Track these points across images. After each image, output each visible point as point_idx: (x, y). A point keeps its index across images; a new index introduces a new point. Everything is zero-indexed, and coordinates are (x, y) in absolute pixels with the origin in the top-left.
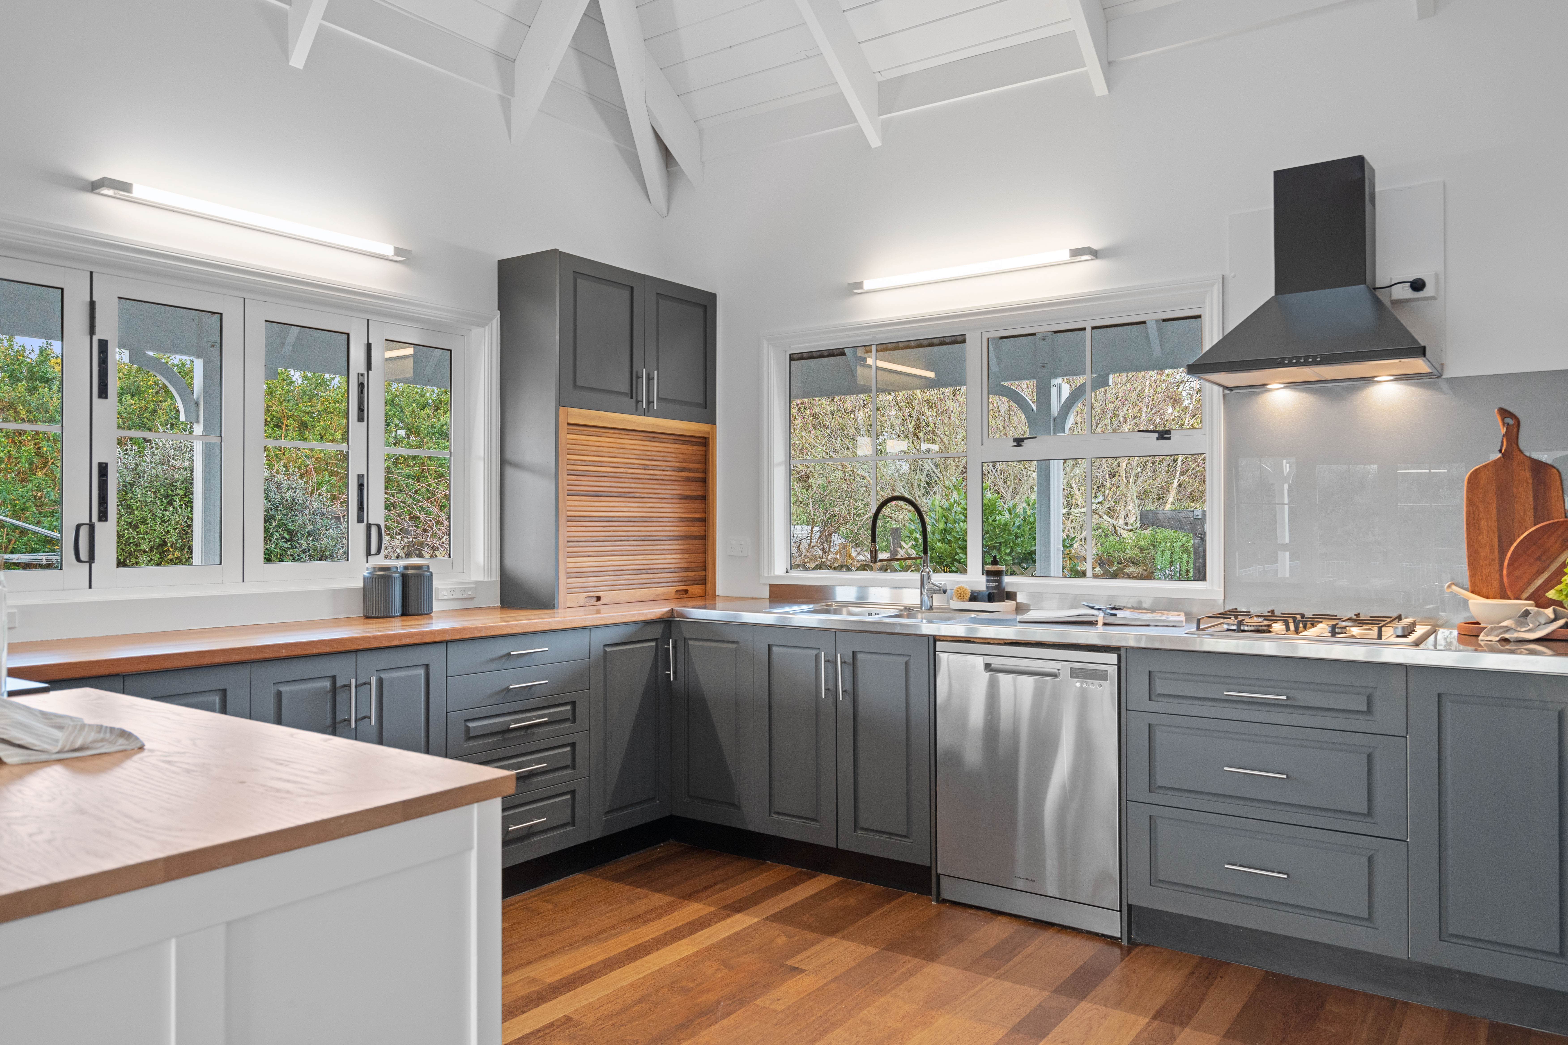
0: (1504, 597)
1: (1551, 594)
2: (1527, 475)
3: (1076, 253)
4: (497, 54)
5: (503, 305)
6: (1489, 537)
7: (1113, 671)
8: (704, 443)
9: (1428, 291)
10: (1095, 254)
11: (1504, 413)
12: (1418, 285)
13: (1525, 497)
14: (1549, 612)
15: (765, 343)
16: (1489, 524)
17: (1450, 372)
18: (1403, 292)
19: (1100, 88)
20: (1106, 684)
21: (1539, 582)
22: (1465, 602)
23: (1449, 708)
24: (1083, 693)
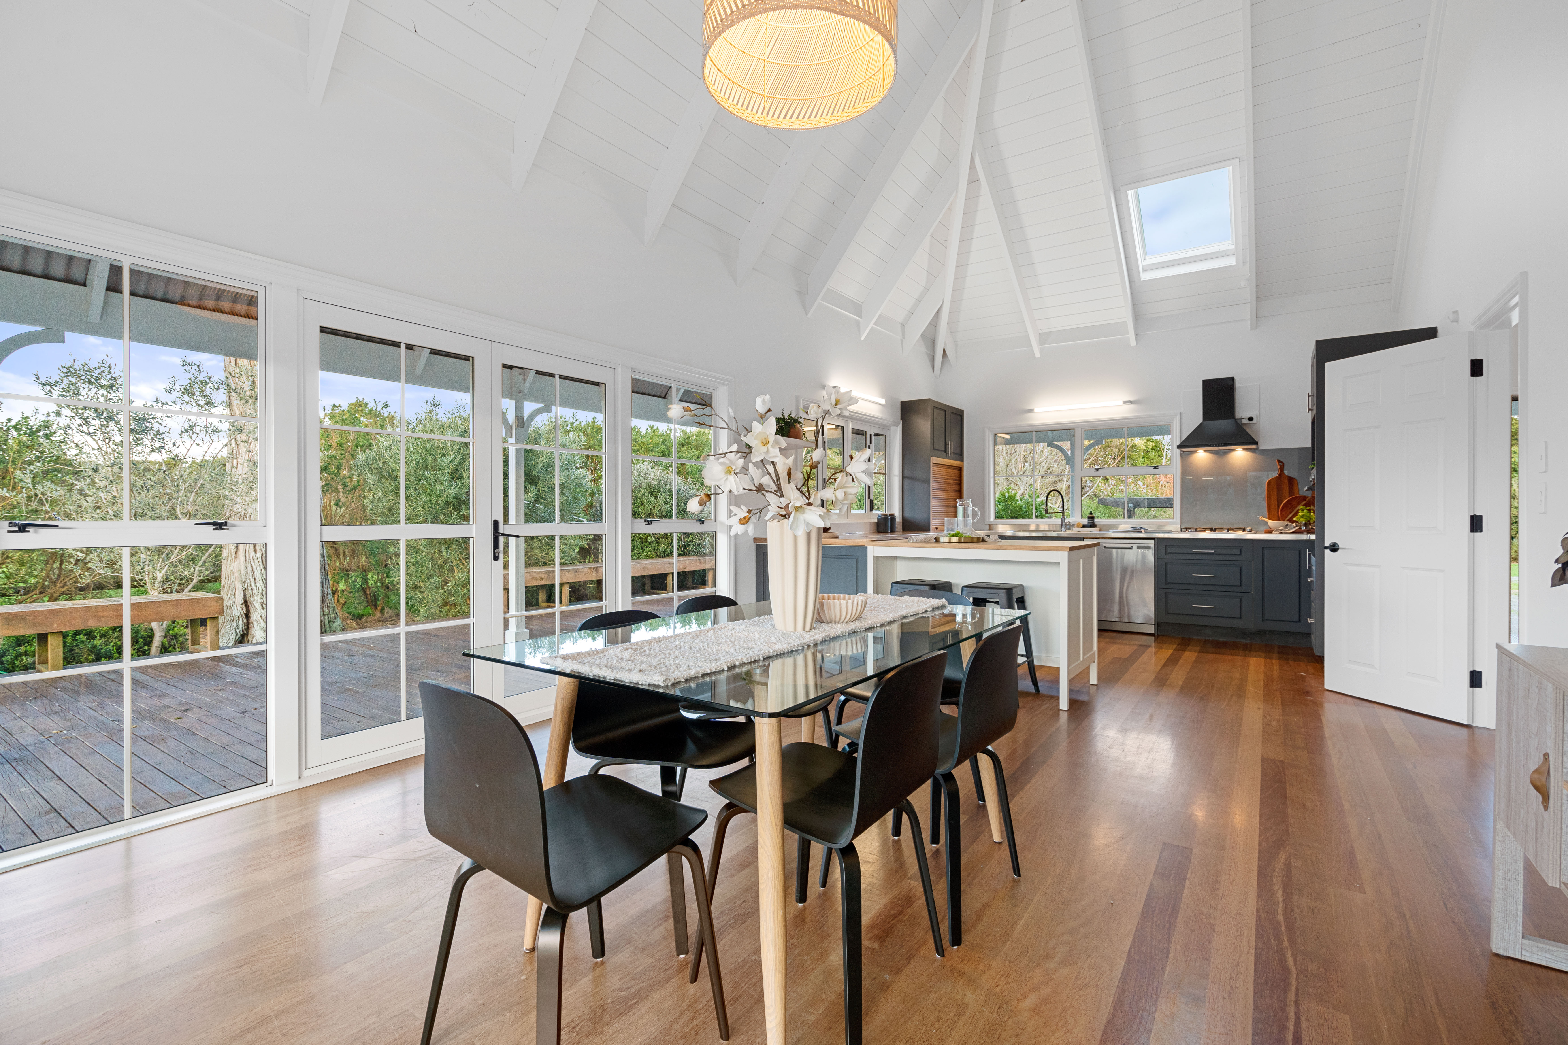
0: (1279, 520)
1: (1295, 519)
2: (1286, 481)
3: (1125, 402)
4: (901, 324)
5: (902, 418)
6: (1274, 502)
7: (1152, 546)
8: (960, 469)
9: (1254, 421)
10: (1131, 402)
11: (1279, 461)
12: (1251, 419)
13: (1286, 489)
14: (1294, 524)
15: (987, 431)
16: (1274, 497)
17: (1261, 448)
18: (1246, 421)
19: (1133, 343)
20: (1150, 550)
21: (1290, 516)
22: (1267, 522)
23: (1266, 552)
24: (1143, 553)
